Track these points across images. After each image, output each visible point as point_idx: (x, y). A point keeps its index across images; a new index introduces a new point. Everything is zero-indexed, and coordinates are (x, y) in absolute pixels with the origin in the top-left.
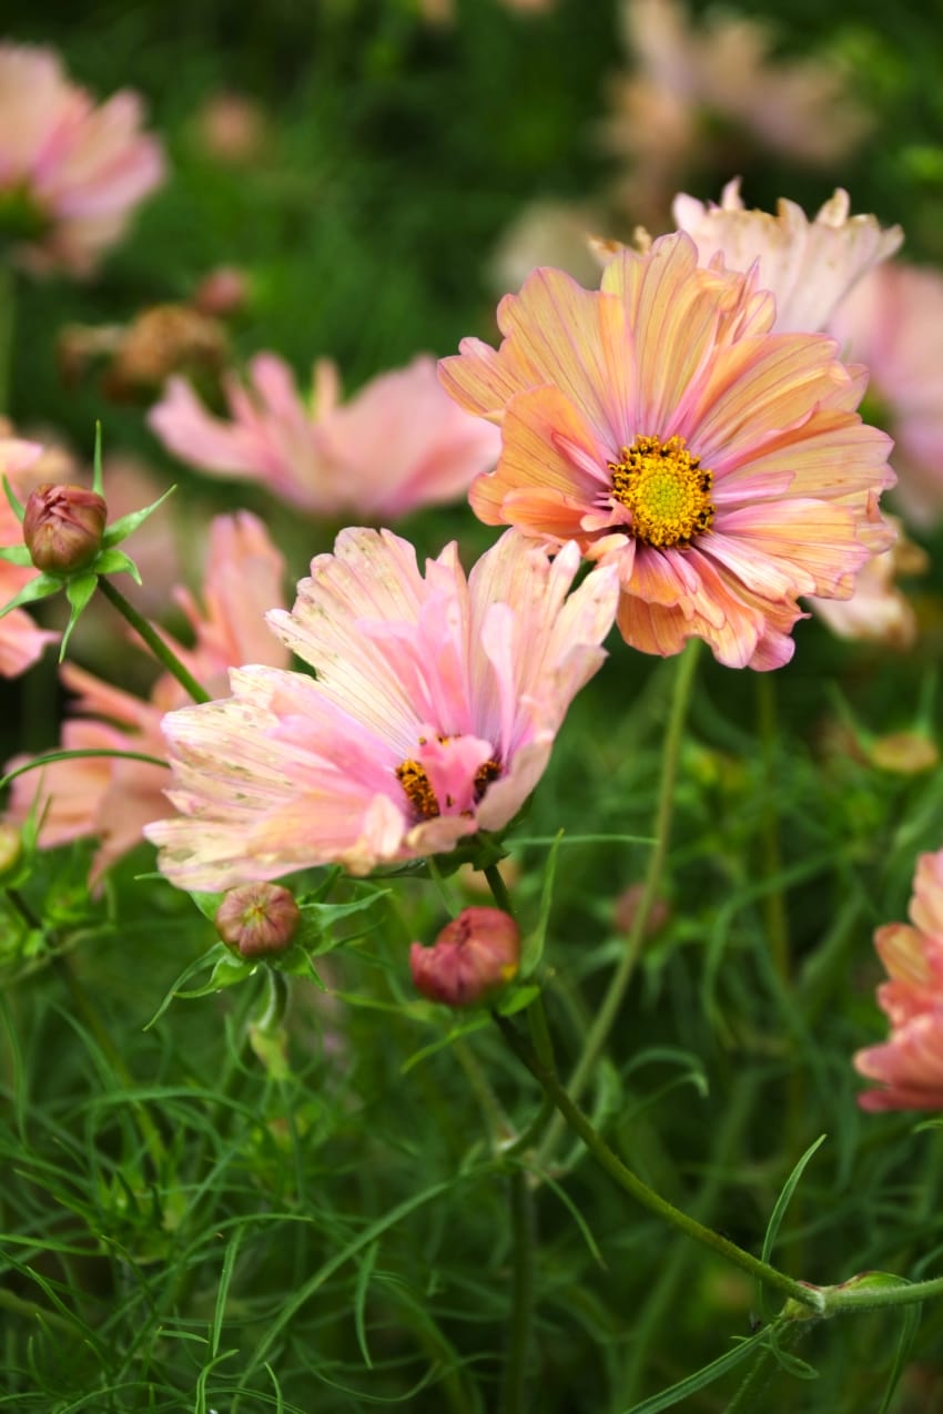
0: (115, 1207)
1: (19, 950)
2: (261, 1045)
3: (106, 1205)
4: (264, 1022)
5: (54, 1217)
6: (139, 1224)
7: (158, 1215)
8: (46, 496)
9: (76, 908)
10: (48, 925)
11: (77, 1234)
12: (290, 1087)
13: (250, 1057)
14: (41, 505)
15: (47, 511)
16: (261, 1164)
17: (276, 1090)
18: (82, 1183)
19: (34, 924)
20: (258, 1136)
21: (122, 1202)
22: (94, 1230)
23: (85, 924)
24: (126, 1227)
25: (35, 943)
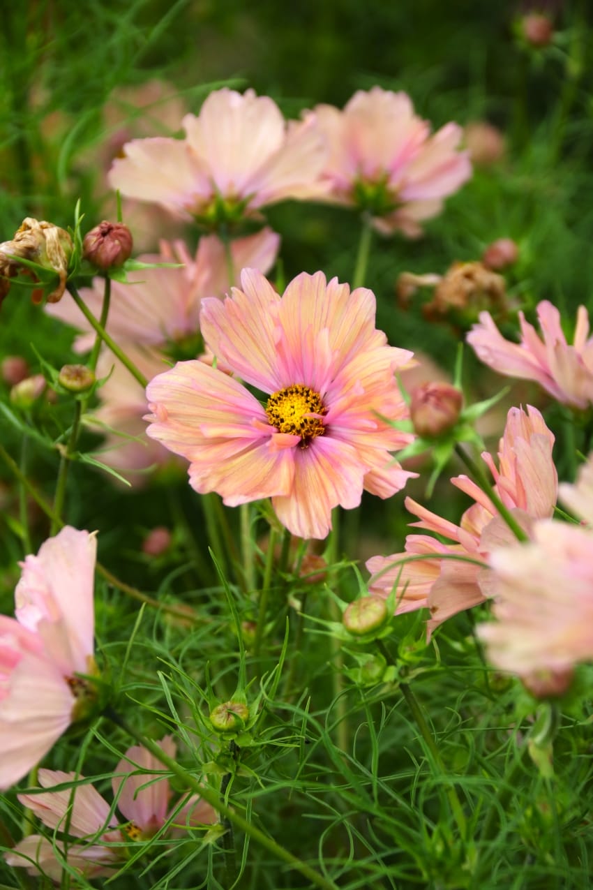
0: (434, 851)
1: (381, 678)
2: (535, 753)
3: (428, 849)
4: (539, 738)
5: (390, 852)
6: (450, 863)
7: (462, 858)
8: (425, 388)
9: (418, 654)
10: (400, 663)
11: (407, 866)
12: (553, 783)
13: (527, 759)
14: (421, 395)
15: (426, 399)
16: (528, 830)
17: (544, 784)
18: (413, 832)
19: (391, 662)
20: (529, 812)
21: (439, 848)
22: (420, 864)
23: (422, 664)
24: (440, 865)
25: (391, 674)
